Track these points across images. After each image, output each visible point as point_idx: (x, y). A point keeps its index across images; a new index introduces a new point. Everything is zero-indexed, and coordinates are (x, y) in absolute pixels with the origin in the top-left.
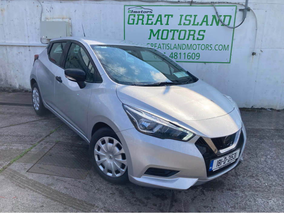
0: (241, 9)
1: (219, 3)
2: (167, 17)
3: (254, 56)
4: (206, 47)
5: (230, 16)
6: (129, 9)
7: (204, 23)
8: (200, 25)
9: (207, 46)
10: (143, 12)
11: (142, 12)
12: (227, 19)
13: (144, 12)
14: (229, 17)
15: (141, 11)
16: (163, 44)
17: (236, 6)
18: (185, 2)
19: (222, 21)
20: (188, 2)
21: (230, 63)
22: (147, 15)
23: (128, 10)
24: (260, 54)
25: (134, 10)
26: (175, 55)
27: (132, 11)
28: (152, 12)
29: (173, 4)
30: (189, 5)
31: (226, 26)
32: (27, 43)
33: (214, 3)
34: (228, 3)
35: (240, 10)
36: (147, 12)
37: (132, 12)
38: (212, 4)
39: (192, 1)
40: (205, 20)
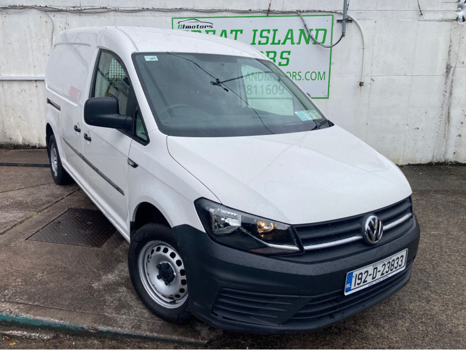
0: (339, 19)
1: (308, 11)
2: (234, 33)
3: (362, 87)
4: (293, 76)
5: (326, 31)
6: (179, 22)
7: (289, 41)
8: (282, 44)
9: (294, 74)
10: (199, 27)
11: (197, 28)
12: (321, 33)
14: (323, 32)
15: (196, 25)
17: (333, 16)
18: (259, 12)
19: (314, 37)
20: (264, 11)
21: (328, 98)
22: (206, 31)
23: (178, 25)
24: (370, 84)
25: (187, 24)
26: (249, 89)
27: (184, 25)
28: (212, 27)
29: (241, 15)
31: (319, 44)
32: (32, 76)
33: (300, 12)
34: (320, 11)
35: (338, 21)
36: (205, 27)
37: (183, 28)
38: (298, 13)
39: (269, 10)
40: (289, 36)
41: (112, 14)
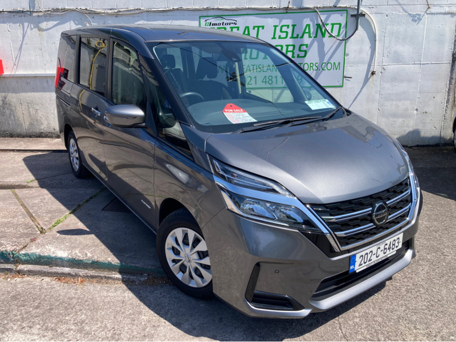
0: (353, 14)
1: (324, 8)
2: (256, 29)
3: (374, 75)
4: (311, 67)
5: (340, 25)
6: (206, 20)
7: (306, 35)
8: (300, 38)
9: (312, 65)
11: (223, 25)
12: (336, 27)
13: (225, 25)
14: (338, 26)
15: (221, 23)
16: (253, 65)
17: (347, 11)
18: (280, 9)
19: (330, 31)
20: (283, 9)
21: (342, 86)
22: (230, 28)
23: (205, 22)
24: (381, 73)
25: (213, 21)
26: (270, 80)
27: (210, 23)
28: (236, 24)
29: (263, 12)
30: (285, 11)
31: (334, 37)
33: (317, 8)
34: (335, 7)
35: (352, 16)
36: (230, 24)
37: (210, 25)
38: (315, 9)
39: (288, 7)
40: (307, 31)
41: (145, 14)
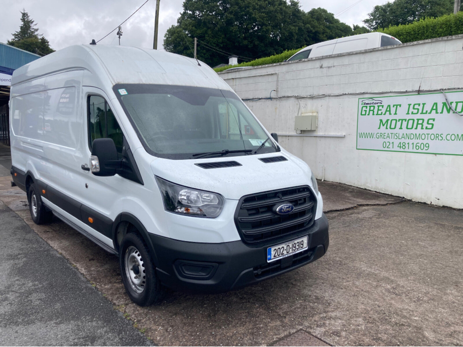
1: (449, 89)
18: (413, 92)
20: (416, 91)
29: (403, 94)
30: (417, 93)
32: (287, 133)
33: (443, 90)
34: (459, 88)
38: (441, 91)
39: (419, 90)
41: (327, 97)
